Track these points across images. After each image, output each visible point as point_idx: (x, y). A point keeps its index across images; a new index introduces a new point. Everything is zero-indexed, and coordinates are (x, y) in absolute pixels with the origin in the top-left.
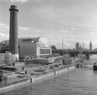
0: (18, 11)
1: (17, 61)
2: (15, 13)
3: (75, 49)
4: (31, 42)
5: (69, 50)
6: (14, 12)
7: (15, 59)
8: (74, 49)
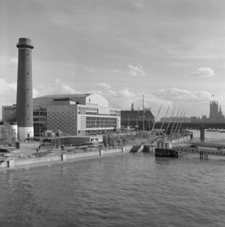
0: (32, 48)
1: (28, 139)
2: (26, 53)
3: (208, 117)
4: (69, 104)
5: (193, 118)
6: (24, 50)
7: (26, 137)
8: (204, 117)
